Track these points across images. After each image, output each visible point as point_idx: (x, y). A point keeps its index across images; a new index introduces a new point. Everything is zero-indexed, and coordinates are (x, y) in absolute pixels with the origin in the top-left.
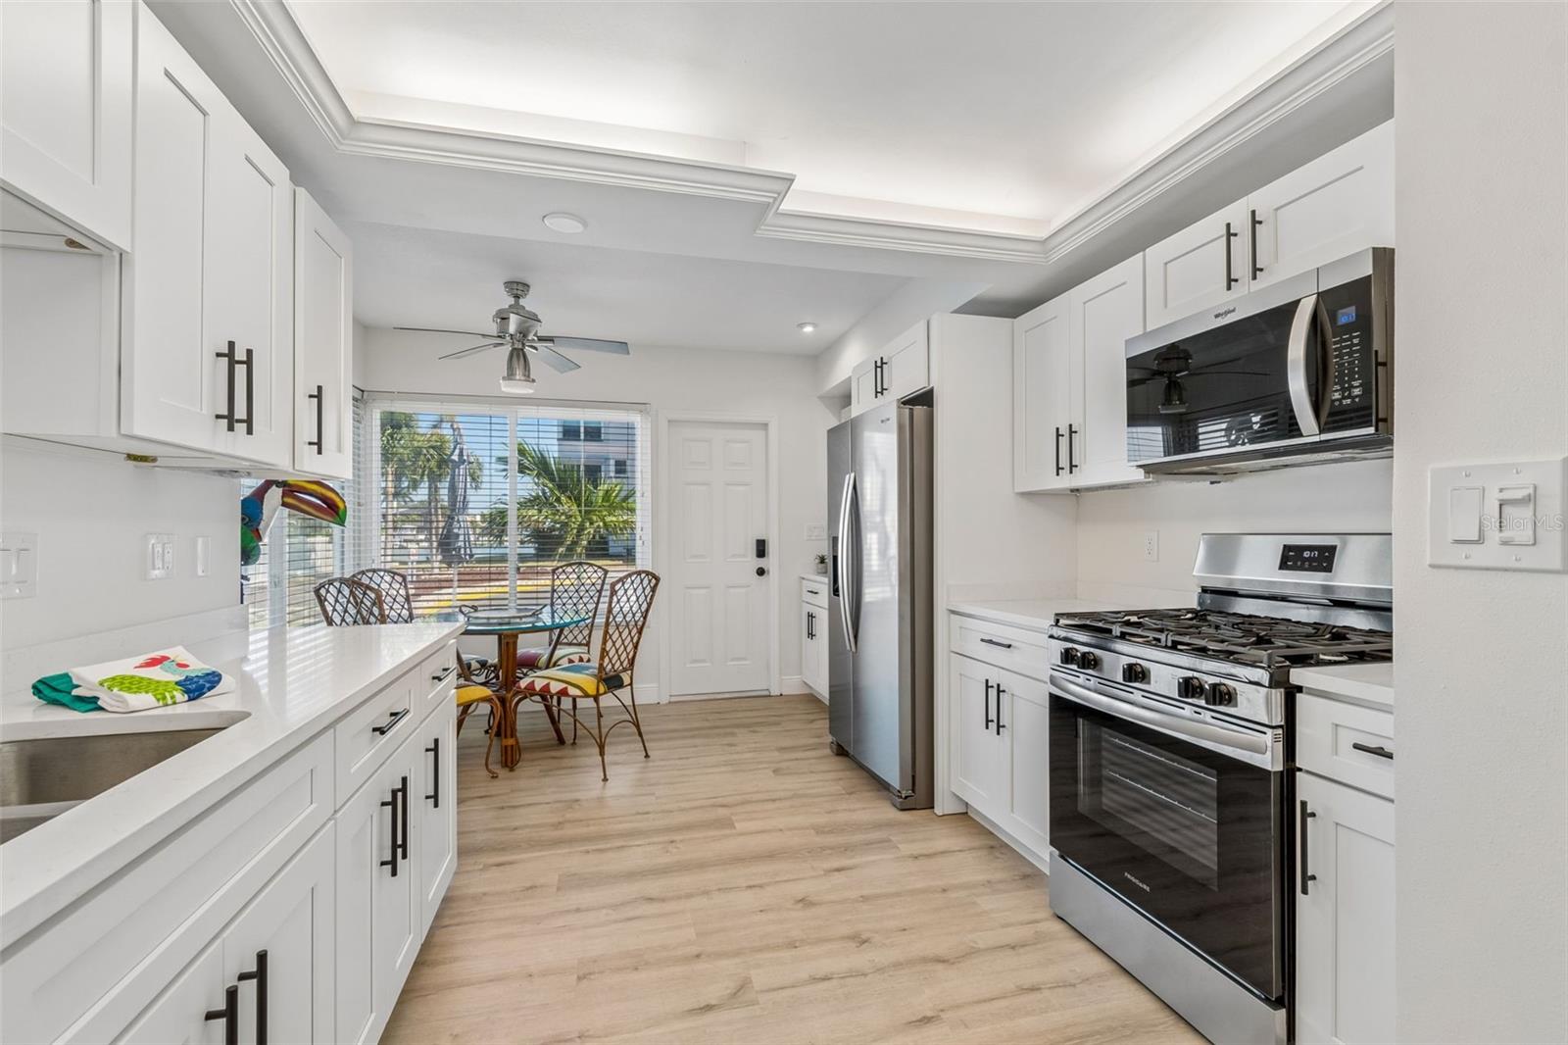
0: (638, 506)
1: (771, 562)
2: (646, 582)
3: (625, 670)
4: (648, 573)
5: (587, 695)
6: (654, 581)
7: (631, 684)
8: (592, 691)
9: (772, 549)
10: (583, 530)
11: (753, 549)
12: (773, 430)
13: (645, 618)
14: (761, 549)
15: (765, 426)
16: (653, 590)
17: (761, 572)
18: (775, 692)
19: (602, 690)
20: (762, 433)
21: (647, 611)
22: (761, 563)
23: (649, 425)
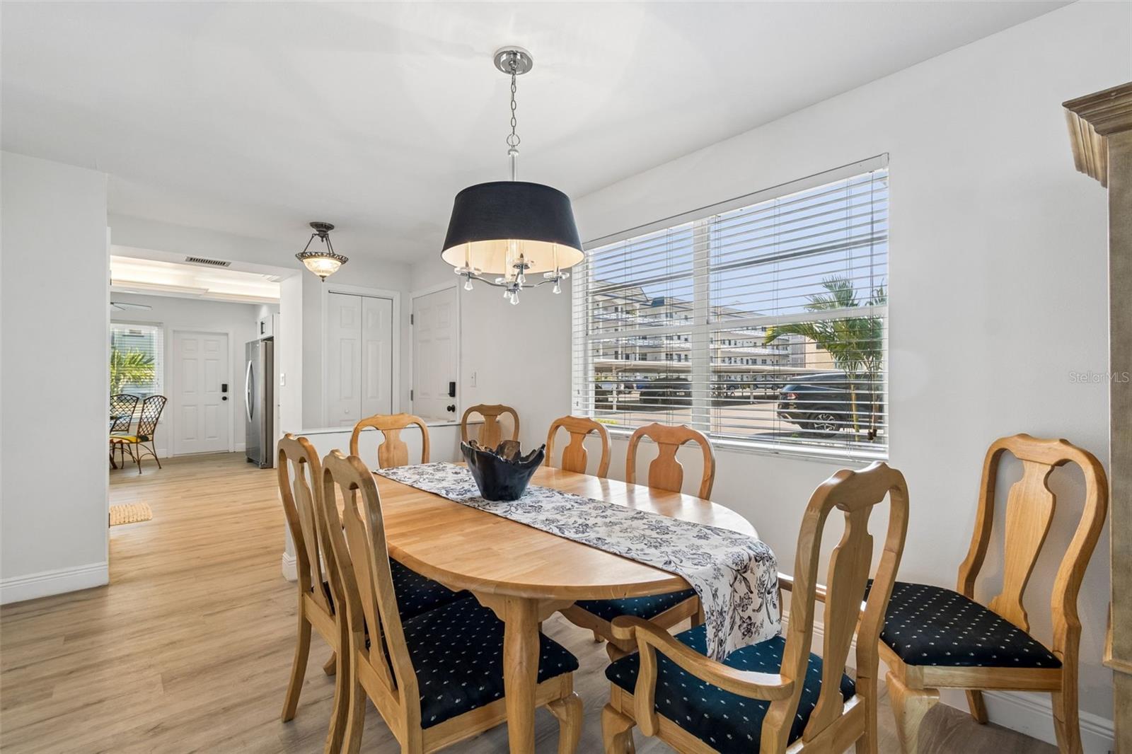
0: (156, 366)
1: (229, 394)
2: (160, 400)
3: (149, 434)
4: (161, 396)
5: (132, 443)
6: (164, 400)
7: (152, 440)
8: (134, 441)
9: (230, 388)
10: (119, 380)
11: (220, 388)
12: (231, 335)
13: (160, 414)
14: (225, 388)
15: (227, 334)
16: (164, 403)
17: (225, 398)
18: (232, 450)
19: (139, 441)
20: (226, 337)
21: (161, 411)
22: (225, 394)
23: (162, 333)
